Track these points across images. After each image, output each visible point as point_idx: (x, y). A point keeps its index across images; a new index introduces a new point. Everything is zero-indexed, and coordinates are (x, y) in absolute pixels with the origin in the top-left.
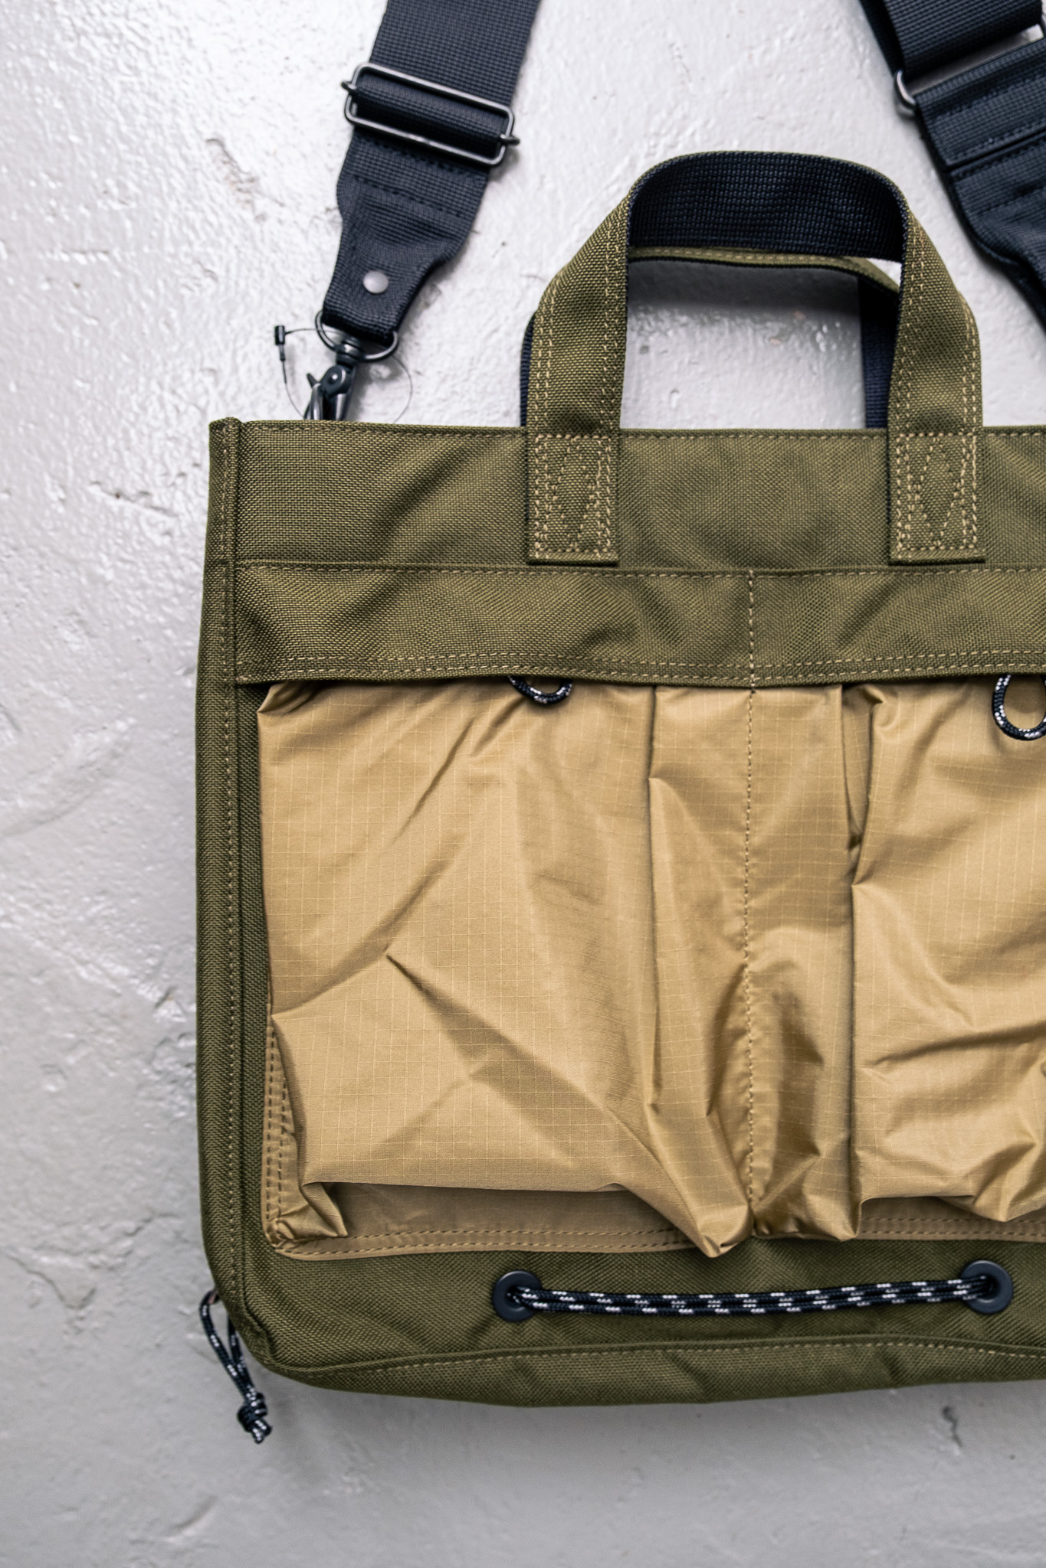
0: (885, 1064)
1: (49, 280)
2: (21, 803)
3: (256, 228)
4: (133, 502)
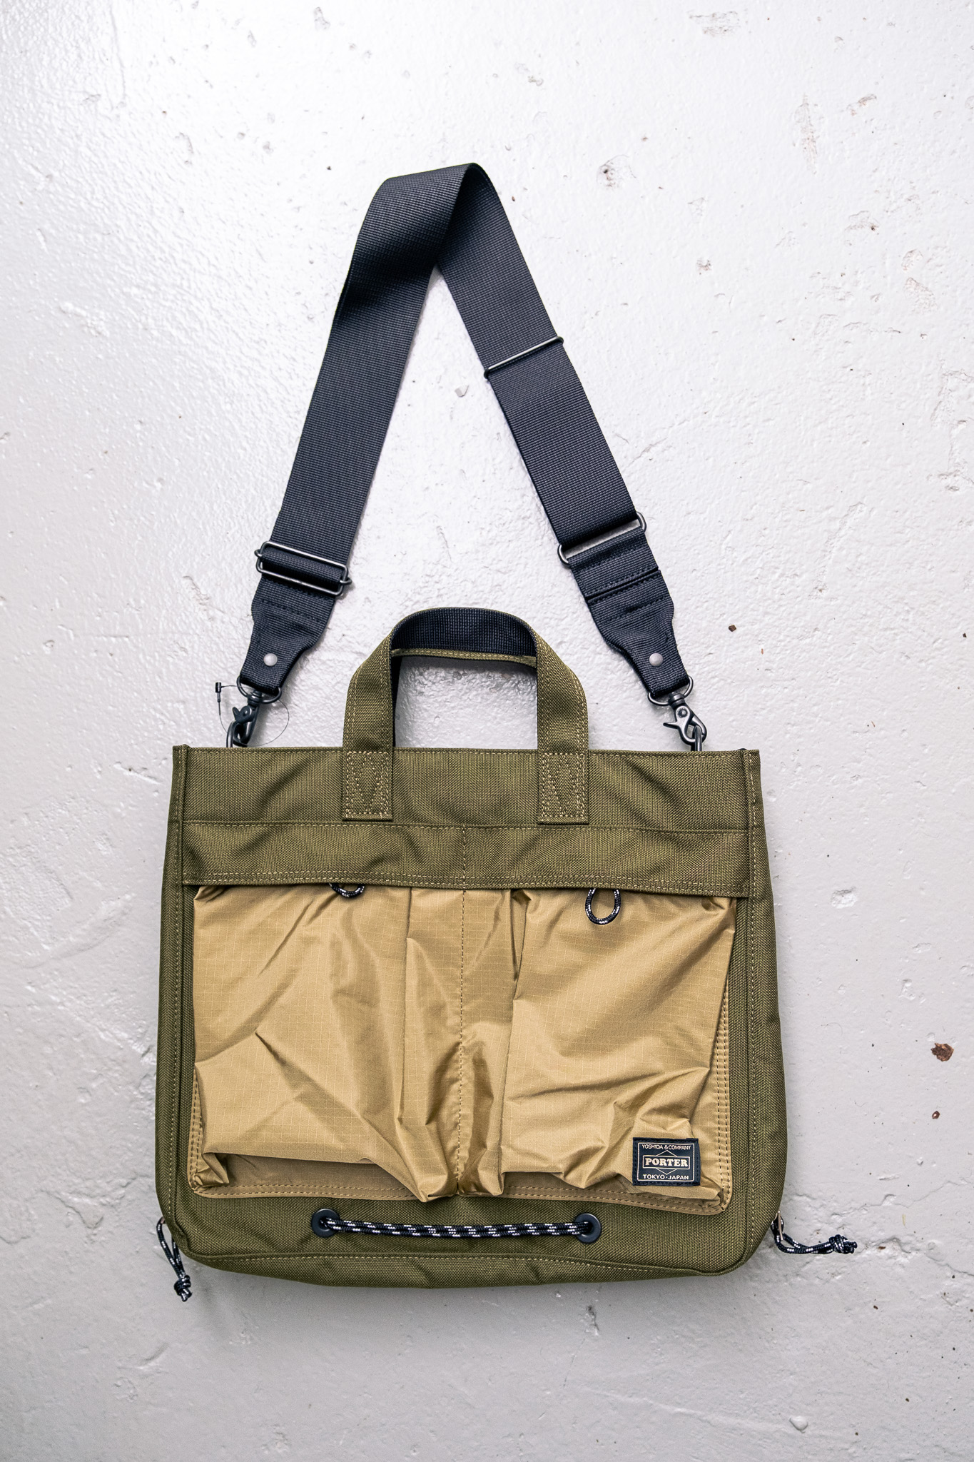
0: (520, 1100)
1: (96, 651)
2: (71, 939)
3: (209, 624)
4: (138, 773)
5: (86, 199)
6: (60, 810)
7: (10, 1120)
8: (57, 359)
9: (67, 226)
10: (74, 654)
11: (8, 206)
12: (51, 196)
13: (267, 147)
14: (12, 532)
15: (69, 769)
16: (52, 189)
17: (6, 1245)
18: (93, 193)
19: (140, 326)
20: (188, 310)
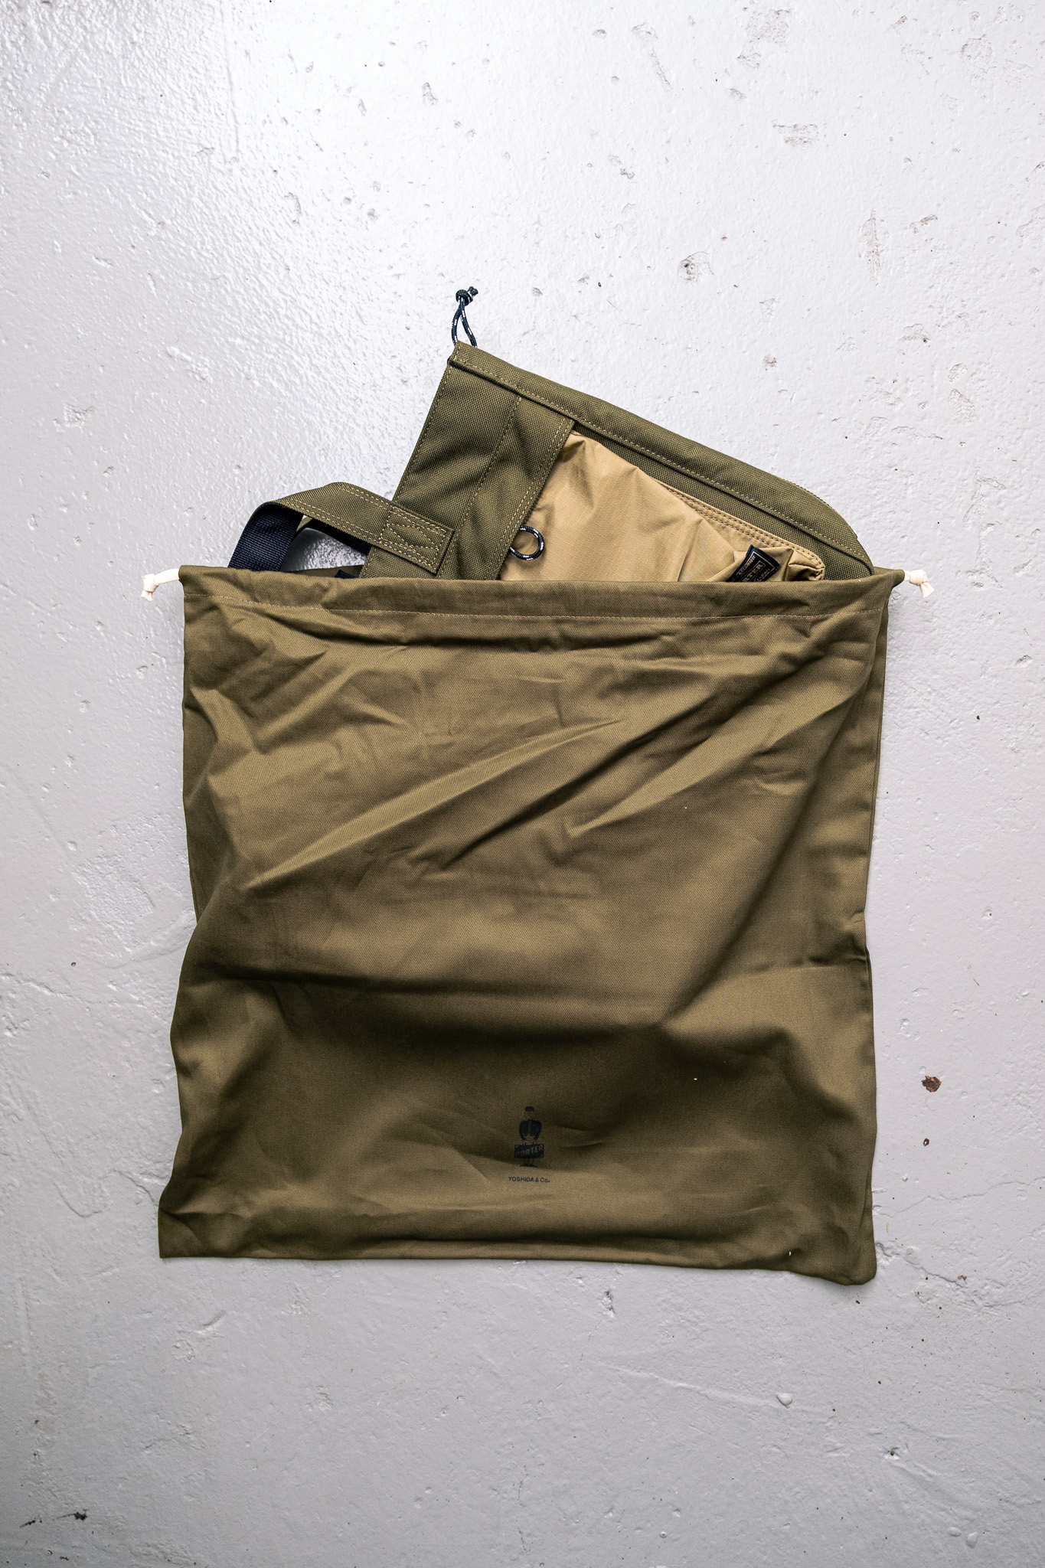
5: (196, 248)
6: (147, 825)
7: (88, 1106)
8: (162, 401)
9: (177, 273)
10: (166, 680)
11: (120, 248)
12: (163, 243)
13: (371, 214)
14: (111, 562)
15: (157, 787)
16: (163, 236)
17: (81, 1218)
18: (203, 243)
19: (243, 376)
20: (288, 363)
